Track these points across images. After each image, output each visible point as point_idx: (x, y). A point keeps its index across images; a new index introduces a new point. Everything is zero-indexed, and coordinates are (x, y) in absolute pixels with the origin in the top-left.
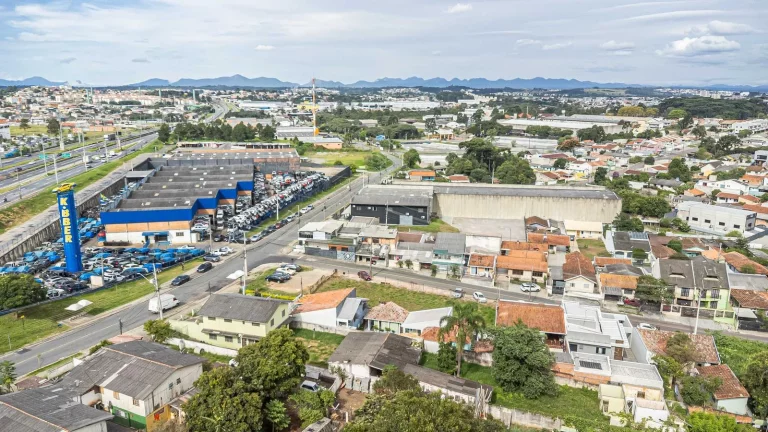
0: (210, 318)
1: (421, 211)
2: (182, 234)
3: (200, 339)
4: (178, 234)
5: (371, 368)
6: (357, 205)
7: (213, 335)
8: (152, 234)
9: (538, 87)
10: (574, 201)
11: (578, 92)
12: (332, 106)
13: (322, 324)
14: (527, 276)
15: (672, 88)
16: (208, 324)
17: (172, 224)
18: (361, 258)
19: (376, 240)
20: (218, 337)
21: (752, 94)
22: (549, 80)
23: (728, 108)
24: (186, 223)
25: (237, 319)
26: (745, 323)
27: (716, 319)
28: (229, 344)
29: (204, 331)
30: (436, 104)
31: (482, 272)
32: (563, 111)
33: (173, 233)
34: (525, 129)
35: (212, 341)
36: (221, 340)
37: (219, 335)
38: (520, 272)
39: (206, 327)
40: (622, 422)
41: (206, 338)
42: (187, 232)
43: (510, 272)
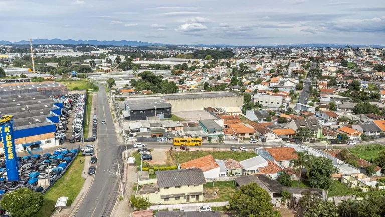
0: (165, 188)
1: (168, 110)
2: (49, 141)
3: (158, 203)
4: (47, 142)
5: (274, 194)
6: (134, 111)
7: (167, 198)
8: (28, 145)
9: (126, 45)
10: (225, 99)
11: (145, 47)
12: (16, 55)
13: (211, 178)
14: (247, 136)
15: (185, 46)
16: (164, 192)
17: (43, 135)
18: (170, 139)
19: (173, 128)
20: (170, 199)
21: (218, 48)
22: (129, 41)
23: (221, 55)
24: (52, 133)
25: (185, 185)
26: (333, 142)
27: (321, 142)
28: (178, 201)
29: (162, 197)
30: (80, 54)
31: (230, 137)
32: (159, 57)
33: (43, 141)
34: (148, 66)
35: (167, 202)
36: (173, 200)
37: (172, 197)
38: (244, 134)
39: (163, 194)
40: (367, 190)
41: (163, 201)
42: (53, 140)
43: (239, 135)
